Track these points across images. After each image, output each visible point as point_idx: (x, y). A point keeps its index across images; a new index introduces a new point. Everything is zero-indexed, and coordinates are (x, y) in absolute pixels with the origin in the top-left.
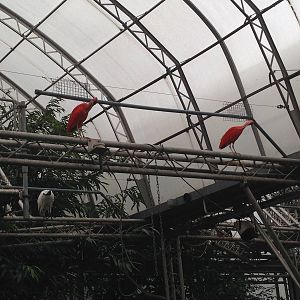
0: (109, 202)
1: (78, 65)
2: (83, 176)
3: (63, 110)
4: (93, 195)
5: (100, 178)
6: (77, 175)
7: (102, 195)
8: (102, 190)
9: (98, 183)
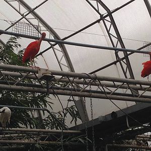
0: (53, 117)
1: (32, 11)
2: (34, 97)
3: (20, 45)
4: (42, 112)
5: (47, 99)
6: (29, 96)
7: (48, 112)
8: (48, 108)
9: (45, 102)
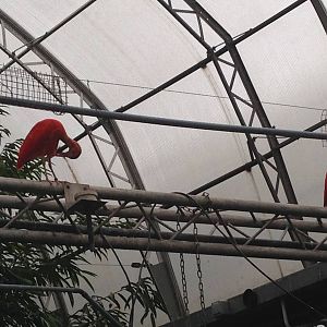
0: (97, 308)
1: (34, 45)
2: (46, 259)
3: (7, 132)
4: (66, 296)
7: (85, 295)
8: (83, 285)
